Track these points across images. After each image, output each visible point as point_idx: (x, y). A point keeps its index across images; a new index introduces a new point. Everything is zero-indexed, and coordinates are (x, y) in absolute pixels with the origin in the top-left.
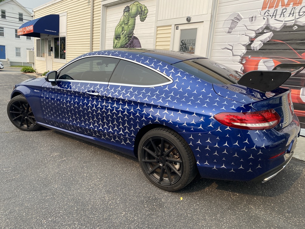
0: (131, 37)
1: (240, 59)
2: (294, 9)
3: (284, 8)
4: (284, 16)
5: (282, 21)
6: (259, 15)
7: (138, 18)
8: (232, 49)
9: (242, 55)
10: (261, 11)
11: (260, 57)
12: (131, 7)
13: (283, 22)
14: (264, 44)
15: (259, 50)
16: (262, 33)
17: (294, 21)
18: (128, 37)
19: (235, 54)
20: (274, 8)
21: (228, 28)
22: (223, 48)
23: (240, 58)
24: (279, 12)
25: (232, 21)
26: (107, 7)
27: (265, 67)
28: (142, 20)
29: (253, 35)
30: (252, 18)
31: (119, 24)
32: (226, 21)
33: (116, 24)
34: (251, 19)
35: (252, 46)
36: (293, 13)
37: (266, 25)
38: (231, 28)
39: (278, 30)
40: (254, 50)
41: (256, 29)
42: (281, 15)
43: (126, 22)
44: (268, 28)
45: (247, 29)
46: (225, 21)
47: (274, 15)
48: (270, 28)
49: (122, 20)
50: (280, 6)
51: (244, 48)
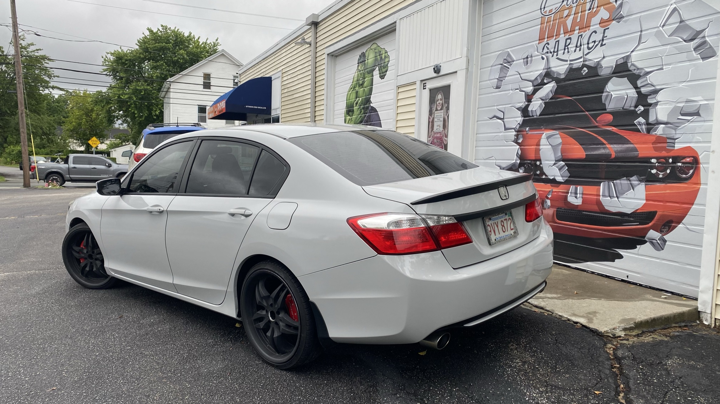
0: (367, 108)
1: (515, 135)
2: (580, 37)
3: (567, 37)
4: (568, 52)
5: (567, 61)
6: (536, 52)
7: (376, 73)
8: (503, 119)
9: (518, 127)
10: (538, 45)
11: (542, 128)
12: (367, 55)
13: (569, 63)
14: (545, 103)
15: (540, 115)
16: (543, 84)
17: (582, 60)
18: (363, 108)
19: (507, 126)
20: (554, 38)
21: (496, 80)
22: (491, 117)
23: (515, 133)
24: (562, 45)
25: (500, 66)
26: (336, 56)
27: (550, 147)
28: (382, 77)
29: (530, 89)
30: (527, 58)
31: (351, 87)
32: (493, 68)
33: (348, 86)
34: (525, 60)
35: (530, 109)
36: (581, 45)
37: (546, 69)
38: (500, 79)
39: (563, 77)
40: (533, 116)
41: (533, 78)
42: (565, 49)
43: (361, 82)
44: (548, 75)
45: (522, 80)
46: (492, 66)
47: (556, 50)
48: (552, 74)
49: (356, 79)
50: (562, 34)
51: (519, 113)
